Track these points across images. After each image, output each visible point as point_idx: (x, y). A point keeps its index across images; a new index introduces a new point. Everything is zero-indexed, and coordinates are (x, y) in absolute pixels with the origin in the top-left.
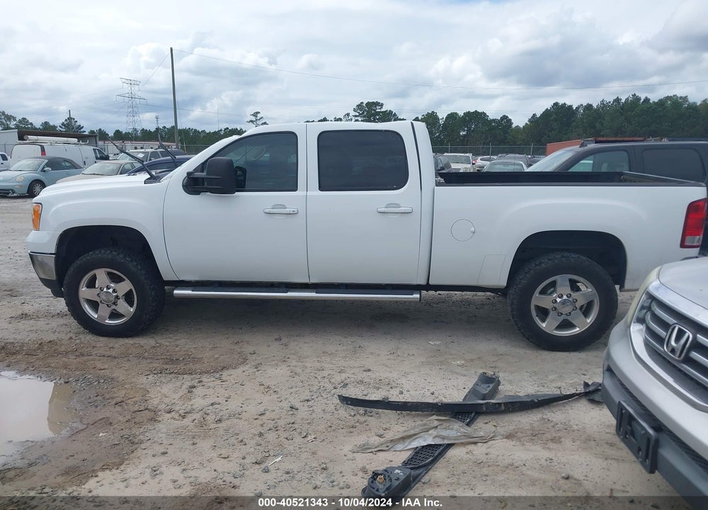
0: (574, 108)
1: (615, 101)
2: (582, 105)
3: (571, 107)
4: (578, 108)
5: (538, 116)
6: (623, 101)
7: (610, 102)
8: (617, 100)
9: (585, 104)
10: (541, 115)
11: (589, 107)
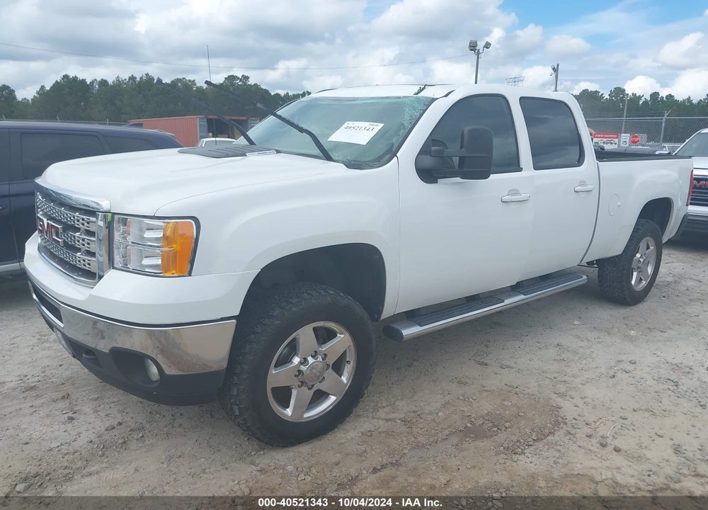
0: (88, 83)
1: (130, 78)
2: (95, 80)
3: (84, 81)
4: (92, 83)
5: (48, 88)
6: (138, 79)
7: (125, 80)
8: (132, 78)
9: (99, 79)
10: (52, 87)
11: (103, 83)
